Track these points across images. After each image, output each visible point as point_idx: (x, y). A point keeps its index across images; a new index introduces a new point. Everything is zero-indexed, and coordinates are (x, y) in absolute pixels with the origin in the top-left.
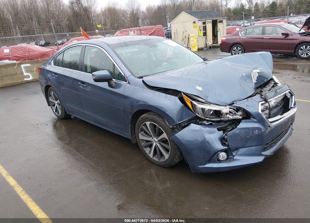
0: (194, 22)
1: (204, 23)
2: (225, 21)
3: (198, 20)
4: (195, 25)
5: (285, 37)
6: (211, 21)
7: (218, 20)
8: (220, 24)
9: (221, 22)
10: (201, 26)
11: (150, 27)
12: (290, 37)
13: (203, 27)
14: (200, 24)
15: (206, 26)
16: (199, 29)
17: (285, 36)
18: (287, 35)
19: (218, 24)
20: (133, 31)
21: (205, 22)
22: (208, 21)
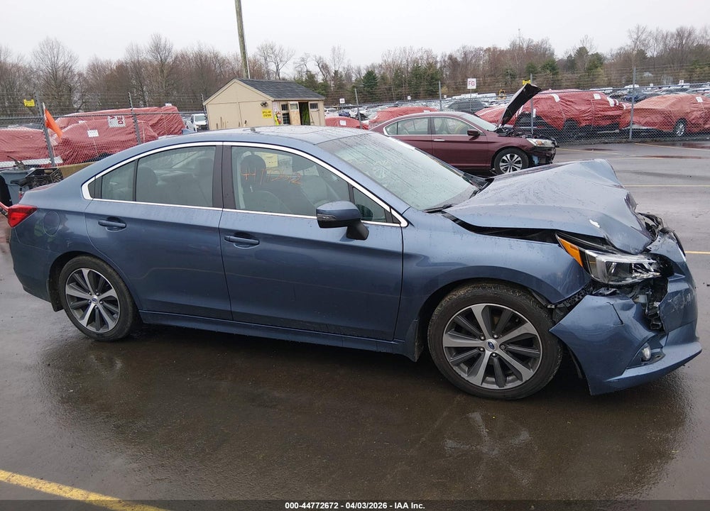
0: (264, 104)
1: (285, 107)
2: (321, 105)
3: (273, 99)
4: (267, 110)
5: (473, 139)
6: (297, 103)
7: (309, 103)
8: (313, 110)
9: (314, 106)
10: (279, 113)
11: (148, 110)
12: (481, 139)
13: (283, 115)
14: (276, 108)
15: (288, 114)
16: (276, 119)
17: (472, 137)
18: (475, 134)
19: (310, 110)
20: (116, 117)
21: (287, 105)
22: (291, 103)
